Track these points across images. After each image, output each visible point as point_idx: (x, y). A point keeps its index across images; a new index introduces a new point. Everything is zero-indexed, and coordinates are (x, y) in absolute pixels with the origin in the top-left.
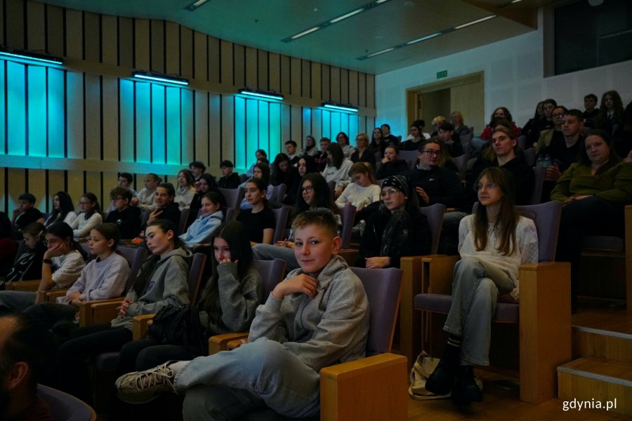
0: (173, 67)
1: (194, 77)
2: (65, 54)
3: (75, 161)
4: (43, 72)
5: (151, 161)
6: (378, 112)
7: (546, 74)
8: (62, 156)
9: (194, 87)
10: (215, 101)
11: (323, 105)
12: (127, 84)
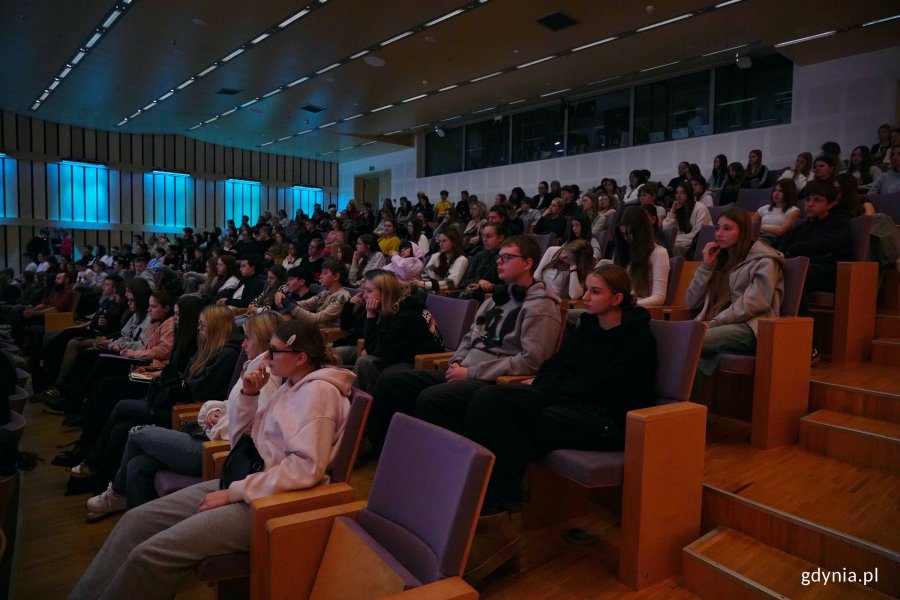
0: (180, 164)
1: (195, 170)
2: (108, 159)
3: (115, 225)
4: (95, 172)
5: (165, 223)
6: (340, 190)
7: (418, 176)
8: (106, 222)
9: (195, 177)
10: (211, 186)
11: (293, 186)
12: (148, 177)
